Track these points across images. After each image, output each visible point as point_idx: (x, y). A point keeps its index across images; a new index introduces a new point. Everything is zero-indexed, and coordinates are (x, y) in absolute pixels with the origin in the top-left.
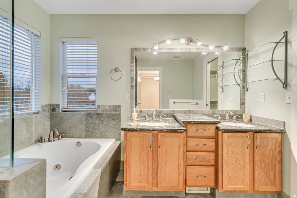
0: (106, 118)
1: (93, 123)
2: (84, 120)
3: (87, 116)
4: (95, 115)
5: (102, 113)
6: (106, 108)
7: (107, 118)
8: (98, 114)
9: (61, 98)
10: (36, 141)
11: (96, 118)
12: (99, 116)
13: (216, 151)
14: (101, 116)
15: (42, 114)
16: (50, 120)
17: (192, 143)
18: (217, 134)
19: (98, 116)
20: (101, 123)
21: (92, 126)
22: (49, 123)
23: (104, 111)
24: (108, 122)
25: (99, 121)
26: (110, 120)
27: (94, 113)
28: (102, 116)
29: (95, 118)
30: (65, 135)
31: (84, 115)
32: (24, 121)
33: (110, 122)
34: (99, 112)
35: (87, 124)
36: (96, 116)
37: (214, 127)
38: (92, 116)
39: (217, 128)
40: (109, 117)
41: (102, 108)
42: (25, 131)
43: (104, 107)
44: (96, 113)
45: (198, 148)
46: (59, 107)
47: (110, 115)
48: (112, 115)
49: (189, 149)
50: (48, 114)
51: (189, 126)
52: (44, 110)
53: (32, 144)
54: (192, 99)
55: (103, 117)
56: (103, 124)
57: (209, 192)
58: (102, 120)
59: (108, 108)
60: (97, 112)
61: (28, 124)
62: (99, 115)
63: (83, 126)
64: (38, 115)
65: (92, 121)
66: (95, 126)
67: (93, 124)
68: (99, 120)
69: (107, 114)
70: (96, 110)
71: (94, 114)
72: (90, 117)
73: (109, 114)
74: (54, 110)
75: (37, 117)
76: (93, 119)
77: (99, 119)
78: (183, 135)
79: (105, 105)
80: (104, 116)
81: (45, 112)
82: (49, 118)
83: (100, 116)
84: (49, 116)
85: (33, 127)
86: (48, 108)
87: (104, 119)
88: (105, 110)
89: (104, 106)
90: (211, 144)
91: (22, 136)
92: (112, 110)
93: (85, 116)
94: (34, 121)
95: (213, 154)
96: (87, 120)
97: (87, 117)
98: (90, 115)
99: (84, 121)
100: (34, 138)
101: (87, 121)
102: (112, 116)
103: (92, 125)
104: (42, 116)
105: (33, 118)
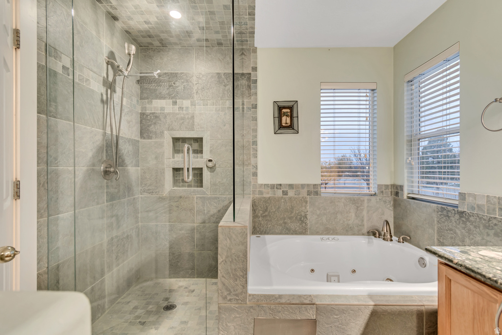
0: (479, 227)
1: (451, 230)
2: (436, 219)
3: (440, 213)
4: (455, 214)
5: (469, 212)
6: (480, 203)
7: (482, 227)
8: (462, 213)
9: (406, 175)
10: (368, 232)
11: (458, 222)
12: (464, 219)
14: (468, 220)
15: (378, 198)
16: (393, 208)
19: (461, 217)
20: (467, 234)
21: (450, 236)
22: (392, 213)
23: (473, 208)
24: (485, 237)
25: (463, 231)
26: (488, 235)
27: (454, 210)
28: (468, 218)
29: (455, 222)
30: (409, 238)
31: (435, 211)
32: (351, 202)
33: (488, 238)
34: (463, 210)
35: (441, 229)
36: (457, 216)
38: (450, 214)
40: (487, 227)
41: (469, 200)
42: (353, 215)
43: (475, 199)
44: (456, 209)
46: (402, 190)
47: (489, 220)
48: (495, 222)
50: (390, 199)
52: (382, 192)
53: (363, 234)
55: (472, 223)
56: (472, 239)
58: (469, 230)
59: (483, 202)
60: (460, 209)
61: (358, 207)
62: (463, 217)
63: (434, 230)
64: (373, 198)
65: (450, 226)
66: (455, 239)
67: (452, 232)
68: (464, 228)
69: (481, 216)
70: (457, 203)
71: (453, 212)
72: (445, 216)
73: (485, 218)
74: (397, 194)
75: (370, 200)
76: (451, 222)
77: (463, 226)
79: (476, 195)
80: (475, 222)
81: (384, 195)
82: (391, 205)
83: (466, 219)
84: (392, 203)
85: (365, 213)
86: (390, 190)
87: (475, 227)
88: (475, 206)
89: (474, 196)
91: (349, 220)
92: (494, 210)
93: (438, 212)
94: (366, 204)
96: (440, 221)
97: (440, 215)
98: (445, 212)
99: (436, 222)
100: (366, 227)
101: (440, 223)
102: (496, 225)
103: (449, 233)
104: (378, 200)
105: (364, 201)
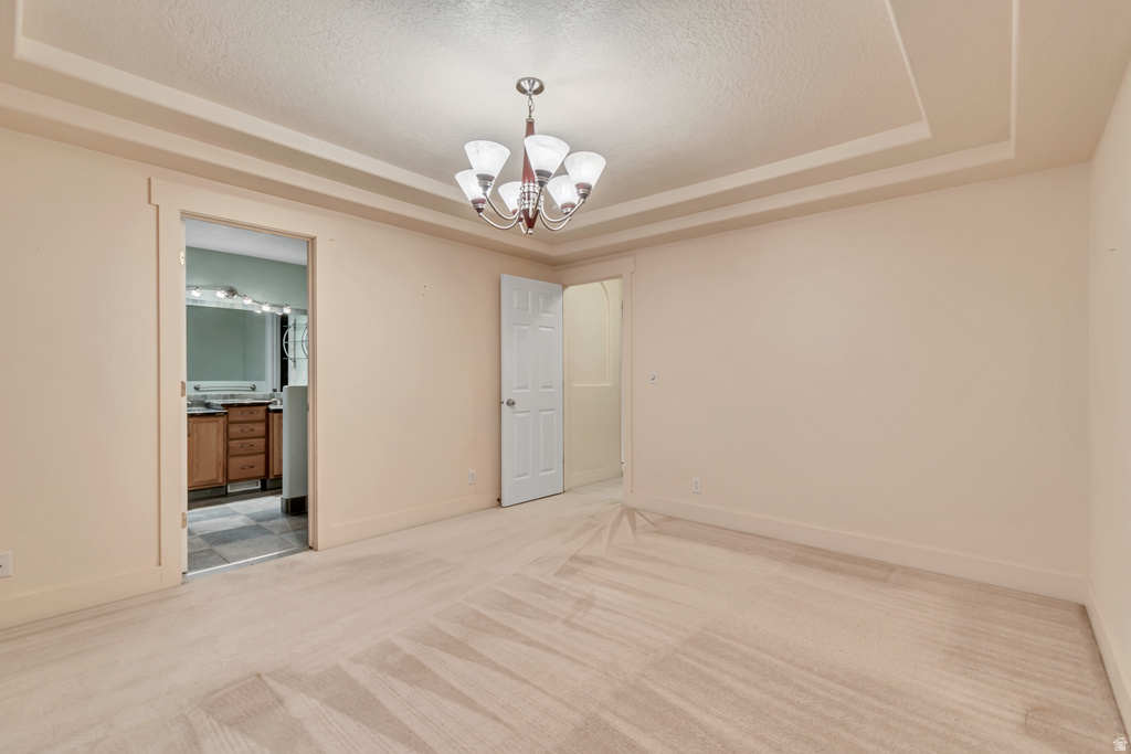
13: (267, 436)
17: (234, 429)
18: (267, 416)
37: (264, 408)
39: (268, 410)
45: (244, 435)
49: (230, 437)
51: (231, 409)
54: (244, 380)
57: (259, 487)
78: (221, 420)
90: (260, 428)
95: (263, 440)
